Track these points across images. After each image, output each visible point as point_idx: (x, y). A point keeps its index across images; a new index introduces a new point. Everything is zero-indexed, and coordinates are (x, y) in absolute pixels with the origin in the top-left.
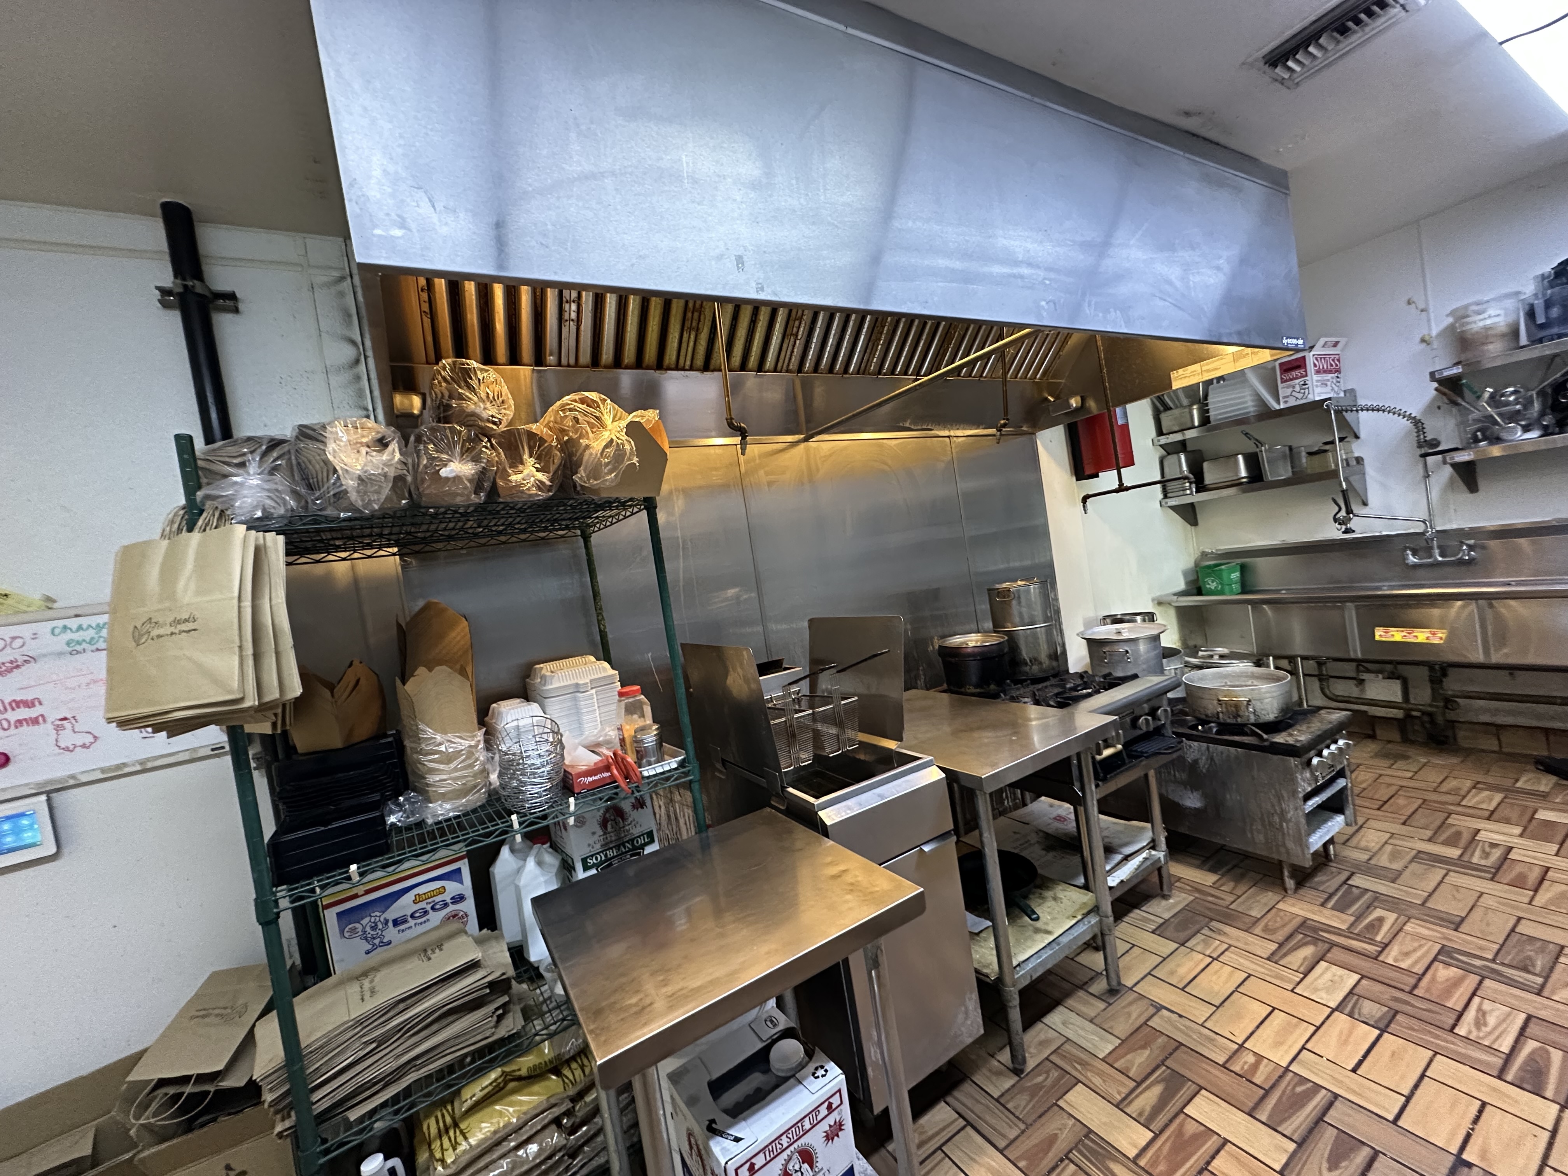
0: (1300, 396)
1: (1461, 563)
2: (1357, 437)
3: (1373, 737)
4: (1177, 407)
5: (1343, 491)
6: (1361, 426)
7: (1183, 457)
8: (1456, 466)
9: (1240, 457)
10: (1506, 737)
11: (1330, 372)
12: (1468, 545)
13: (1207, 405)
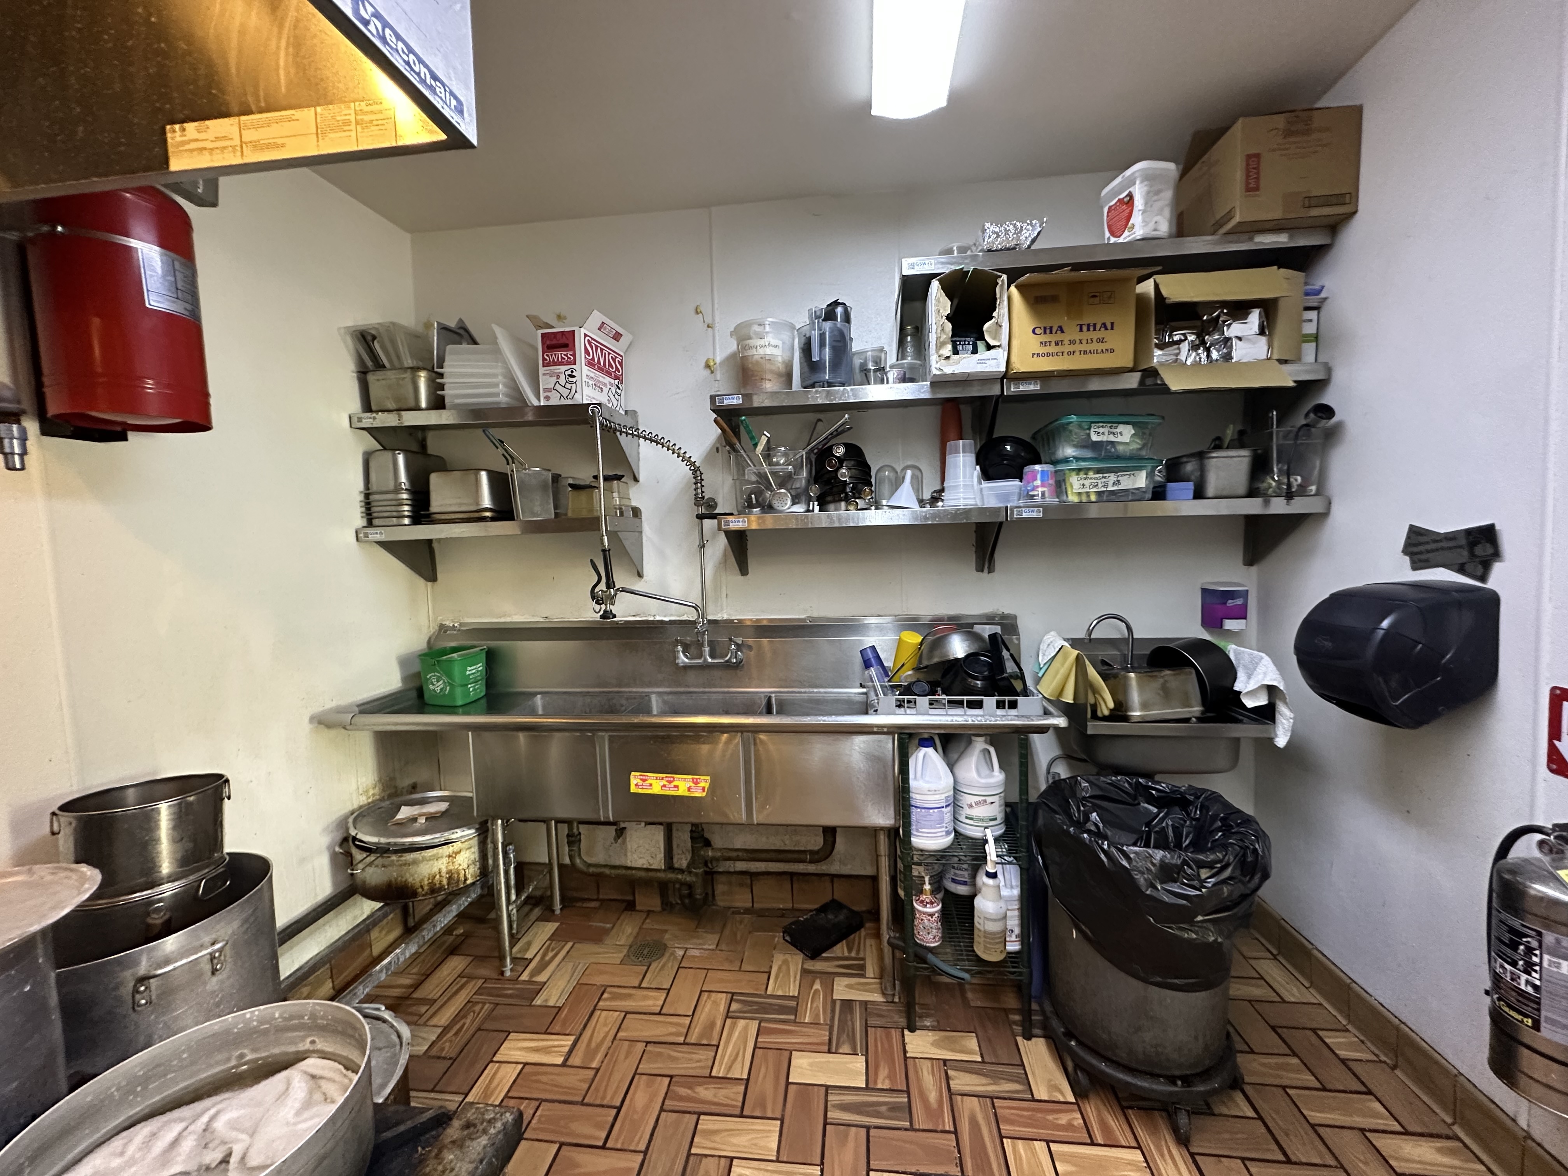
0: (565, 392)
1: (728, 666)
2: (636, 480)
3: (630, 906)
4: (393, 368)
5: (604, 551)
6: (641, 463)
7: (401, 458)
8: (730, 534)
9: (484, 475)
10: (759, 887)
11: (609, 374)
12: (736, 644)
13: (441, 375)
